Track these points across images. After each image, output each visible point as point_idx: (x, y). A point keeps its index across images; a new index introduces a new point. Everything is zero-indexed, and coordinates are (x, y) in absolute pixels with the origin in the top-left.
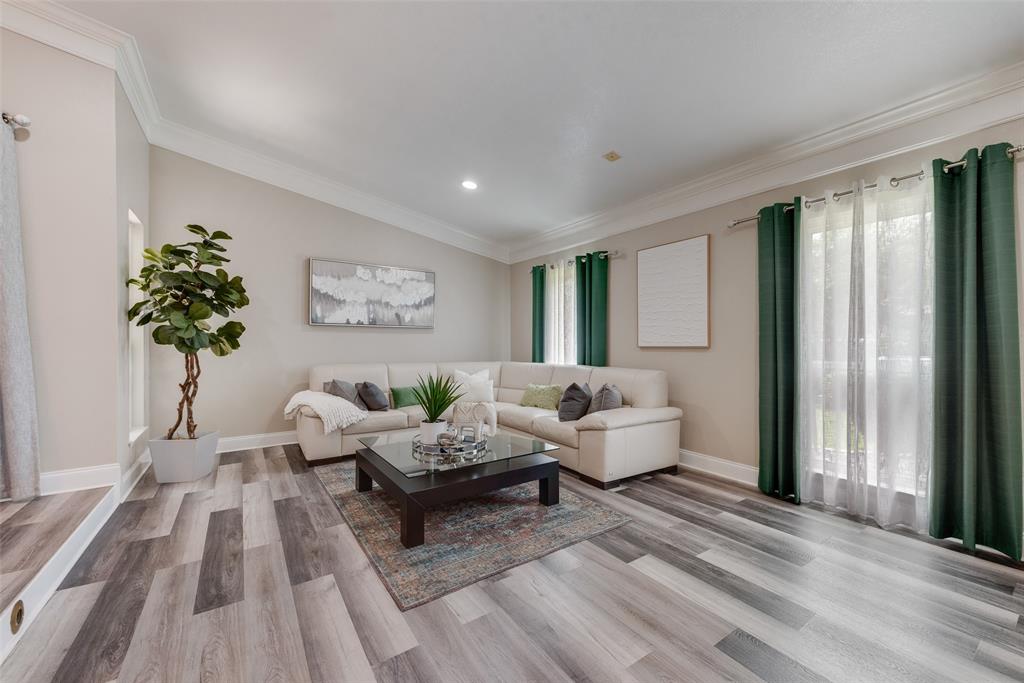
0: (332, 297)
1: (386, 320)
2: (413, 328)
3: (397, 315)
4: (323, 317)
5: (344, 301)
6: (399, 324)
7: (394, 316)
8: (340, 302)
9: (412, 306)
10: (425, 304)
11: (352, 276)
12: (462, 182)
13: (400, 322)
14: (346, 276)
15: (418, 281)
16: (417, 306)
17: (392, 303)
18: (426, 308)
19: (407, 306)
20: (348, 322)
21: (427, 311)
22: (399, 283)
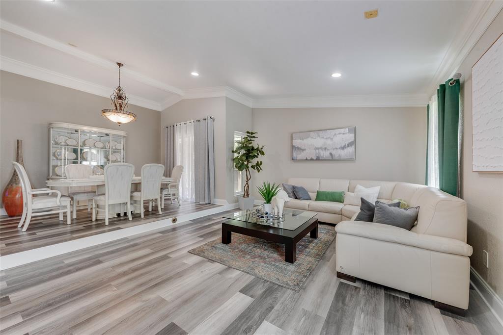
0: (300, 148)
1: (324, 157)
2: (340, 160)
3: (331, 154)
4: (297, 157)
5: (305, 149)
6: (332, 159)
7: (329, 155)
8: (303, 150)
9: (340, 148)
10: (348, 146)
11: (308, 137)
12: (332, 74)
13: (332, 157)
14: (306, 138)
15: (344, 134)
16: (343, 148)
17: (328, 148)
18: (348, 148)
19: (336, 148)
20: (307, 159)
21: (350, 150)
22: (332, 137)
